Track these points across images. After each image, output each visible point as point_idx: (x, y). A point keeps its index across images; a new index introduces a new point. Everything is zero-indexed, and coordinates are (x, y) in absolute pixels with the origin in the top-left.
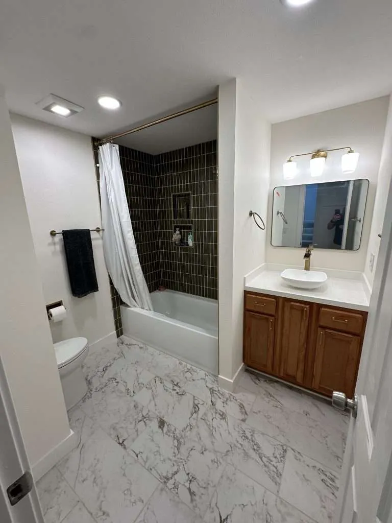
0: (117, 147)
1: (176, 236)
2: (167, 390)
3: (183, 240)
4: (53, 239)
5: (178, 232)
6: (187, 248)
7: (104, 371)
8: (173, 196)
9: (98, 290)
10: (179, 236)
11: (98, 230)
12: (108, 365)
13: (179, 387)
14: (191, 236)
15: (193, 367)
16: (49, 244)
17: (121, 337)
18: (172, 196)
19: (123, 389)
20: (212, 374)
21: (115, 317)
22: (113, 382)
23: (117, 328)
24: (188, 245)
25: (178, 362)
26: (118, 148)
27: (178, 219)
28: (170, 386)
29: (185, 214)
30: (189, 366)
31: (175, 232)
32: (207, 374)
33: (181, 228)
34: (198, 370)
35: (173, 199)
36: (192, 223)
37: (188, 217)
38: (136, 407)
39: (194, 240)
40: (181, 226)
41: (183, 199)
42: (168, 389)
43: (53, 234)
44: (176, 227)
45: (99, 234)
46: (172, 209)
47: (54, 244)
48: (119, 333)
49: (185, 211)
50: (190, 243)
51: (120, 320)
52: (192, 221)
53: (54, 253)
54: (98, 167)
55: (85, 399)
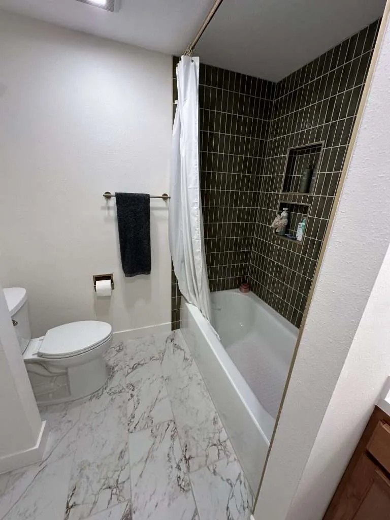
0: (197, 60)
1: (280, 221)
2: (169, 461)
3: (289, 228)
4: (107, 202)
5: (284, 214)
6: (291, 243)
7: (133, 368)
8: (291, 152)
9: (149, 273)
10: (285, 221)
11: (165, 197)
12: (142, 363)
13: (188, 468)
14: (304, 224)
15: (228, 443)
16: (103, 208)
17: (176, 331)
18: (288, 152)
19: (130, 411)
20: (250, 487)
21: (173, 307)
22: (128, 392)
23: (173, 320)
24: (295, 239)
25: (213, 415)
26: (198, 64)
27: (290, 193)
28: (178, 454)
29: (304, 184)
30: (224, 436)
31: (280, 214)
32: (242, 478)
33: (291, 208)
34: (233, 457)
35: (290, 158)
36: (310, 202)
37: (307, 191)
38: (121, 455)
39: (307, 231)
40: (292, 205)
41: (307, 157)
42: (173, 460)
43: (108, 196)
44: (283, 205)
45: (166, 202)
46: (284, 175)
47: (109, 208)
48: (175, 326)
49: (305, 179)
50: (300, 235)
51: (179, 312)
52: (311, 197)
53: (107, 220)
54: (176, 105)
55: (94, 396)
